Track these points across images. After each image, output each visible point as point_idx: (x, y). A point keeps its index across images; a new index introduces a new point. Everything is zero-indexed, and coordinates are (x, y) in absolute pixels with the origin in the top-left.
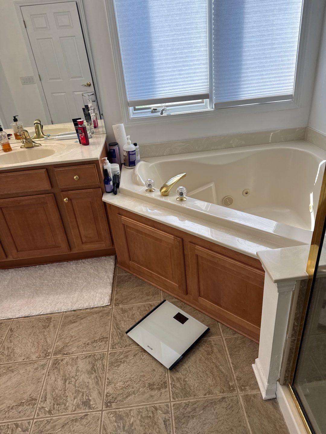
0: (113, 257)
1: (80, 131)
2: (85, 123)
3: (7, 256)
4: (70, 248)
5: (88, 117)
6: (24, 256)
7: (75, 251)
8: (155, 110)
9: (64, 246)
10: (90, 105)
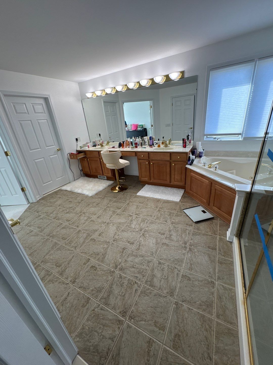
0: (184, 190)
1: (184, 143)
2: (186, 140)
3: (150, 180)
4: (170, 182)
5: (188, 138)
6: (156, 181)
7: (172, 184)
8: (215, 138)
9: (168, 180)
10: (190, 135)
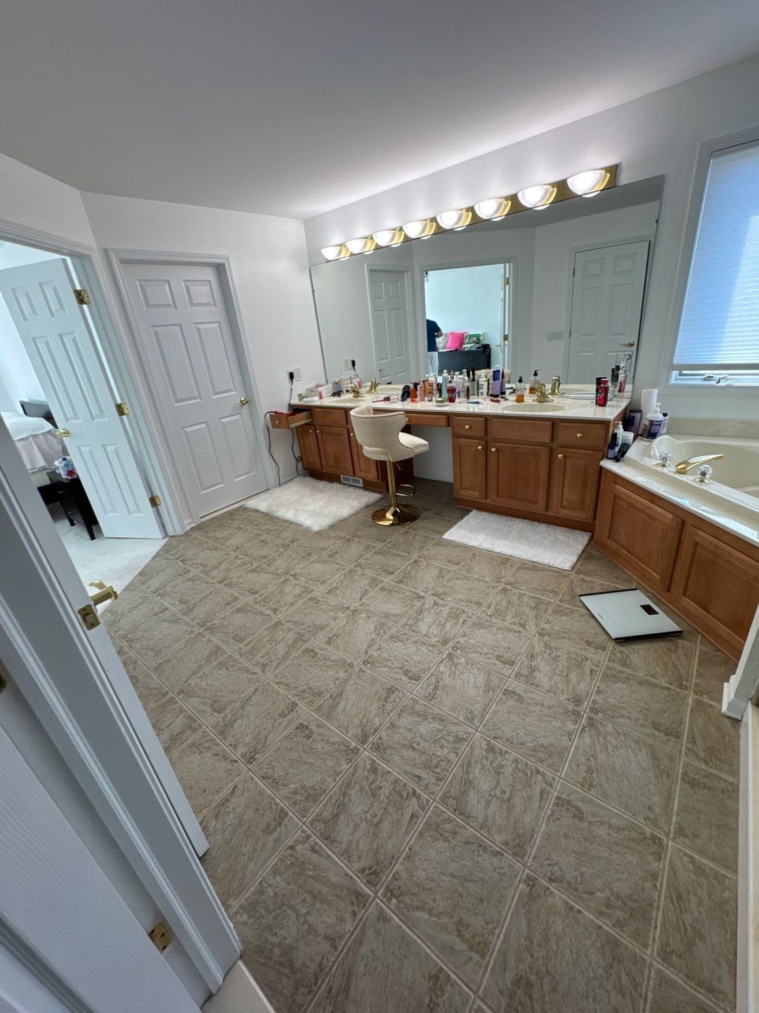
0: (590, 534)
3: (486, 499)
4: (547, 508)
6: (502, 502)
7: (551, 513)
8: (710, 378)
9: (542, 503)
